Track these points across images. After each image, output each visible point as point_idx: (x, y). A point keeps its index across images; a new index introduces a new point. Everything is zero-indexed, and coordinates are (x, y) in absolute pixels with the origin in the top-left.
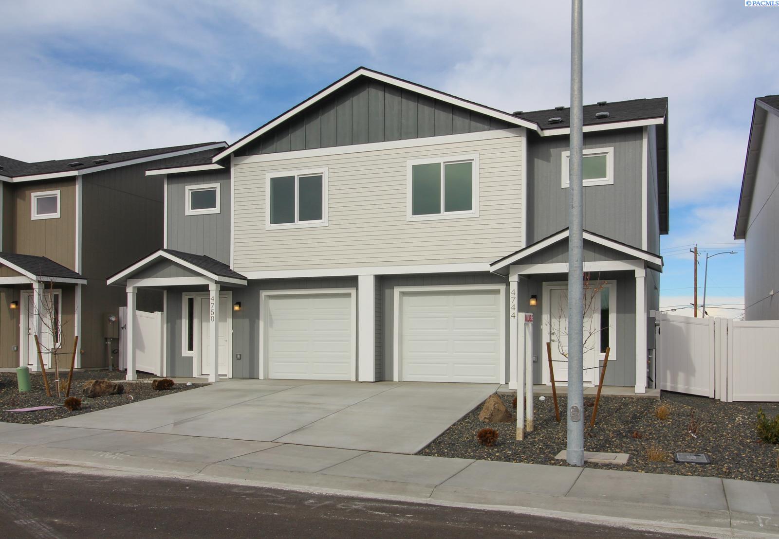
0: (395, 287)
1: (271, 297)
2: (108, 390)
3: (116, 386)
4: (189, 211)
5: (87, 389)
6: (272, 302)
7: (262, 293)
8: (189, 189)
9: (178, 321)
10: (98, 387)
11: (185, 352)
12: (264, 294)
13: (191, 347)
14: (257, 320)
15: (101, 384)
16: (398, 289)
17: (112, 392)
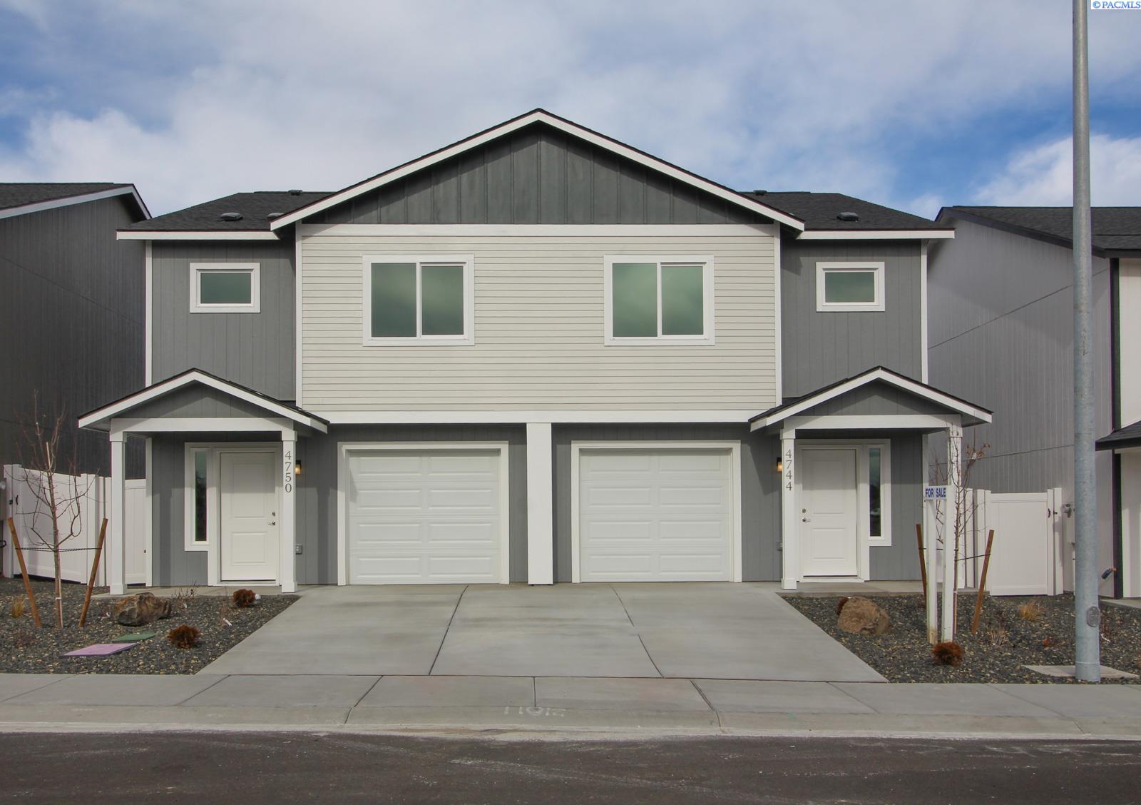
0: (572, 441)
1: (352, 453)
2: (156, 611)
3: (166, 604)
4: (196, 305)
5: (129, 610)
6: (354, 460)
7: (342, 446)
8: (196, 269)
9: (175, 491)
10: (144, 608)
11: (191, 543)
12: (344, 447)
13: (201, 534)
14: (331, 490)
15: (147, 603)
16: (577, 445)
17: (162, 615)
